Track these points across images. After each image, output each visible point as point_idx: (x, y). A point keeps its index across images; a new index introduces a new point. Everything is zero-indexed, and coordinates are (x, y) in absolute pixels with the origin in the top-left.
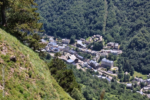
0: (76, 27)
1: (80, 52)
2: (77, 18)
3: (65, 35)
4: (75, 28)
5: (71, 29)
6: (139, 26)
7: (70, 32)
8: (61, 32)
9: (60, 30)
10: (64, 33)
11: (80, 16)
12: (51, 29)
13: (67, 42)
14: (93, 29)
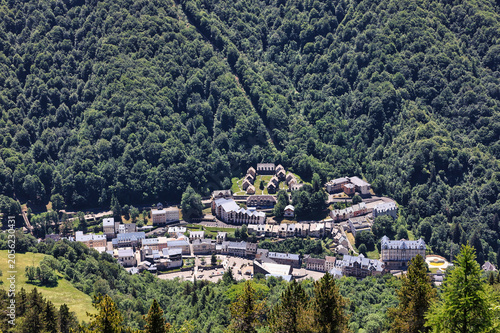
0: (180, 154)
1: (263, 239)
2: (158, 122)
3: (150, 194)
4: (179, 159)
5: (166, 165)
6: (392, 102)
7: (167, 181)
8: (130, 185)
9: (122, 179)
10: (145, 189)
11: (164, 114)
12: (80, 185)
13: (172, 218)
14: (235, 149)
